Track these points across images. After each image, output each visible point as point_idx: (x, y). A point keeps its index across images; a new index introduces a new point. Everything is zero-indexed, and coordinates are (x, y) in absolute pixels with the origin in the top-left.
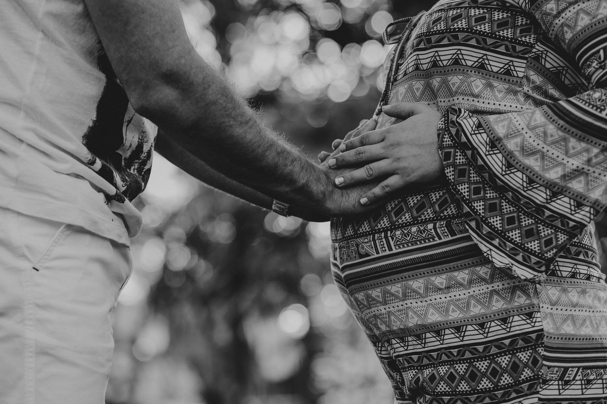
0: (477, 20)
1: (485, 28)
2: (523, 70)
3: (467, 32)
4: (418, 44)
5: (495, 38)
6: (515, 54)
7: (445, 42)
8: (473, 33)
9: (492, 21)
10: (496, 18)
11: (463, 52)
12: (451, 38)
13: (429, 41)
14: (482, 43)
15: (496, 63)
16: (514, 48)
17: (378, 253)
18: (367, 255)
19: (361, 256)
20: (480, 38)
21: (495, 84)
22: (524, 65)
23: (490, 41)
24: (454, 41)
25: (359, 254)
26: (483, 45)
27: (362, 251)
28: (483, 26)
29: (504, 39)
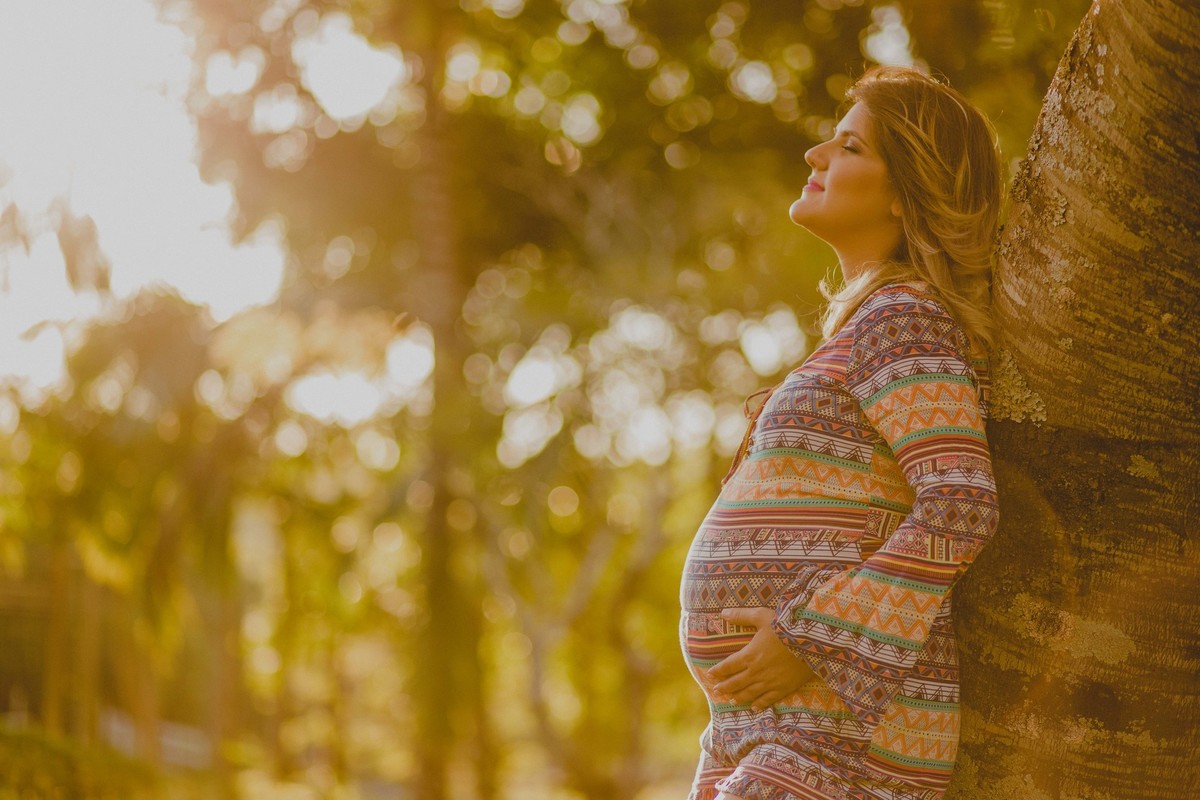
0: (821, 404)
1: (829, 412)
2: (870, 456)
3: (812, 416)
4: (765, 424)
5: (840, 423)
6: (861, 440)
7: (791, 423)
8: (818, 418)
9: (836, 405)
10: (840, 402)
11: (809, 437)
12: (797, 421)
13: (776, 421)
14: (827, 428)
15: (843, 448)
16: (860, 434)
17: (725, 632)
18: (715, 633)
19: (709, 633)
20: (825, 423)
21: (841, 469)
22: (871, 452)
23: (835, 426)
24: (799, 424)
25: (708, 630)
26: (829, 430)
27: (711, 628)
28: (827, 410)
29: (850, 424)
